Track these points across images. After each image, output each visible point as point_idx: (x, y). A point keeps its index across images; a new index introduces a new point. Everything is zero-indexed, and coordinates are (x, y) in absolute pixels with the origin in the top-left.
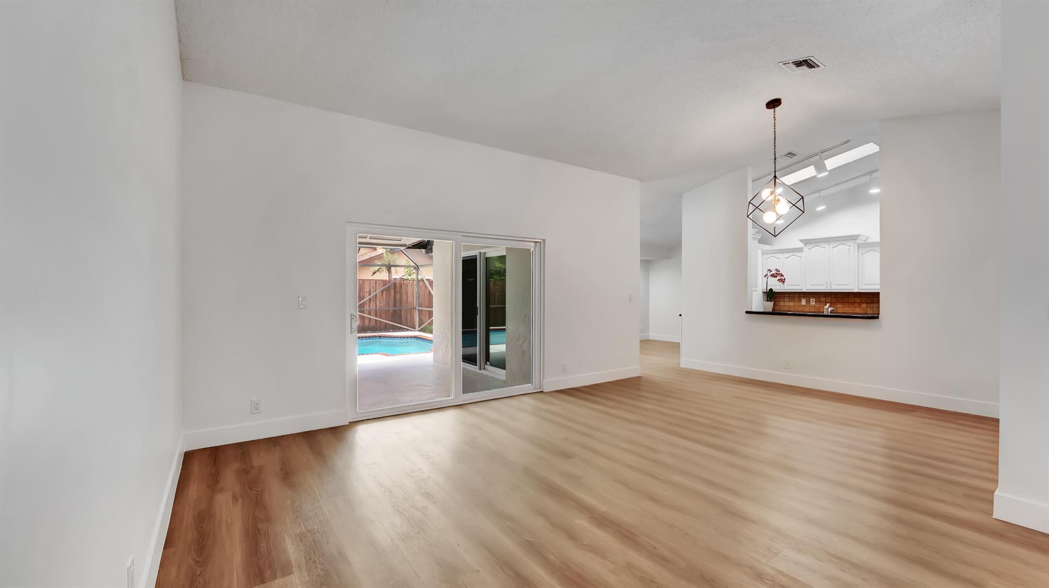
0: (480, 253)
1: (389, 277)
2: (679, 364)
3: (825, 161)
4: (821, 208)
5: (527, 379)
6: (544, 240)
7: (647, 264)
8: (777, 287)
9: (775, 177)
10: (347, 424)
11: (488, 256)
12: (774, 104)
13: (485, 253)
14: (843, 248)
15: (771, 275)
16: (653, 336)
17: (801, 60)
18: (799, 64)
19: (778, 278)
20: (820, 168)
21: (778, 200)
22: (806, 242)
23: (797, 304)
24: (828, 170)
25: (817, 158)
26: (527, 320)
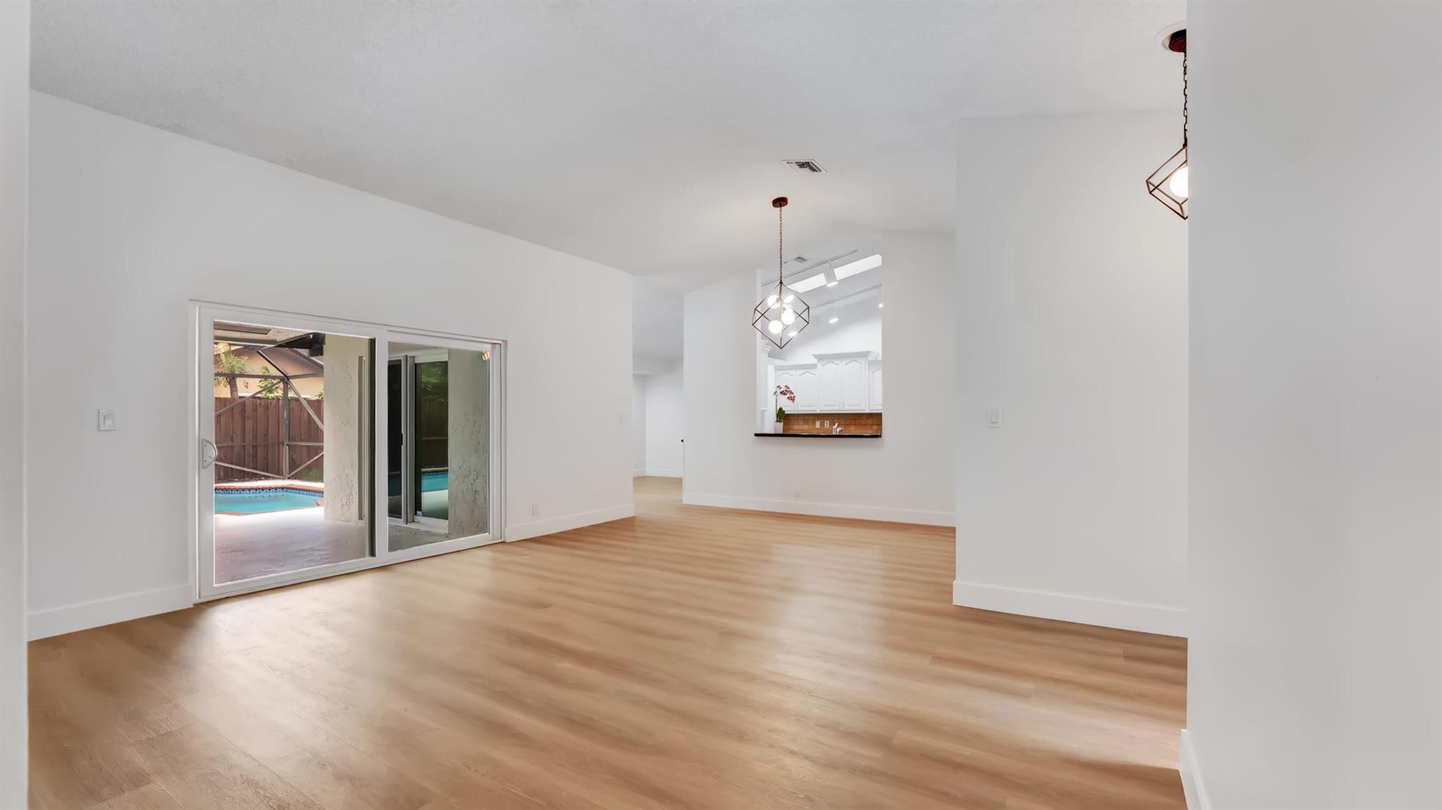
0: (406, 356)
1: (231, 394)
2: (681, 501)
3: (835, 270)
4: (834, 321)
5: (482, 527)
6: (506, 342)
7: (642, 380)
8: (789, 408)
9: (781, 283)
10: (192, 606)
11: (418, 361)
12: (780, 202)
13: (413, 357)
14: (855, 366)
15: (781, 393)
16: (650, 471)
17: (804, 161)
18: (802, 165)
19: (788, 395)
20: (830, 276)
21: (784, 309)
22: (820, 358)
23: (811, 427)
24: (838, 279)
25: (827, 265)
26: (481, 448)
